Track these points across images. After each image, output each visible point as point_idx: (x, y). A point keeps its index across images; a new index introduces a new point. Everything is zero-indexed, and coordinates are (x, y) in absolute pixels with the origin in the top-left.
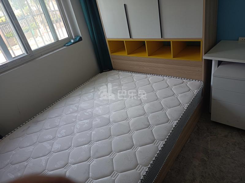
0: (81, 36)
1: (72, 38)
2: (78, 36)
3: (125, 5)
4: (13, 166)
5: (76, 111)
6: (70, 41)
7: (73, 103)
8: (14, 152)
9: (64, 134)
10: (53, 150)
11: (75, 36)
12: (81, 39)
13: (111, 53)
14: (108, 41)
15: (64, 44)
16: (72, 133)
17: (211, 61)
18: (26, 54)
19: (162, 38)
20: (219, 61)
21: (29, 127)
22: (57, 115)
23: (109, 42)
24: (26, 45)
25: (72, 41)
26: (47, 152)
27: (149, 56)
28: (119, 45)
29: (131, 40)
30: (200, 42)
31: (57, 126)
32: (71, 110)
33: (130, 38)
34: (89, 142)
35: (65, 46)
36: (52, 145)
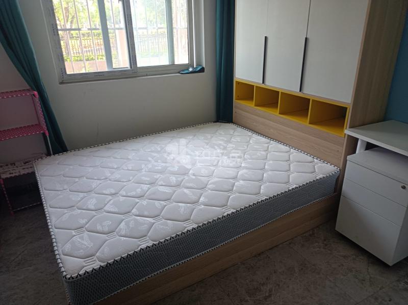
0: (204, 66)
1: (193, 67)
2: (201, 66)
3: (266, 38)
4: (65, 178)
5: (158, 152)
6: (188, 69)
7: (159, 143)
8: (71, 167)
9: (130, 168)
10: (110, 178)
11: (197, 65)
12: (202, 70)
13: (236, 99)
14: (236, 82)
15: (178, 71)
16: (140, 170)
17: (357, 140)
18: (129, 68)
19: (300, 91)
20: (368, 143)
21: (99, 150)
22: (134, 148)
23: (238, 83)
24: (133, 58)
25: (191, 69)
26: (104, 178)
27: (280, 114)
28: (248, 91)
29: (263, 86)
30: (347, 108)
31: (128, 159)
32: (153, 149)
33: (263, 83)
34: (152, 183)
35: (179, 73)
36: (112, 173)
